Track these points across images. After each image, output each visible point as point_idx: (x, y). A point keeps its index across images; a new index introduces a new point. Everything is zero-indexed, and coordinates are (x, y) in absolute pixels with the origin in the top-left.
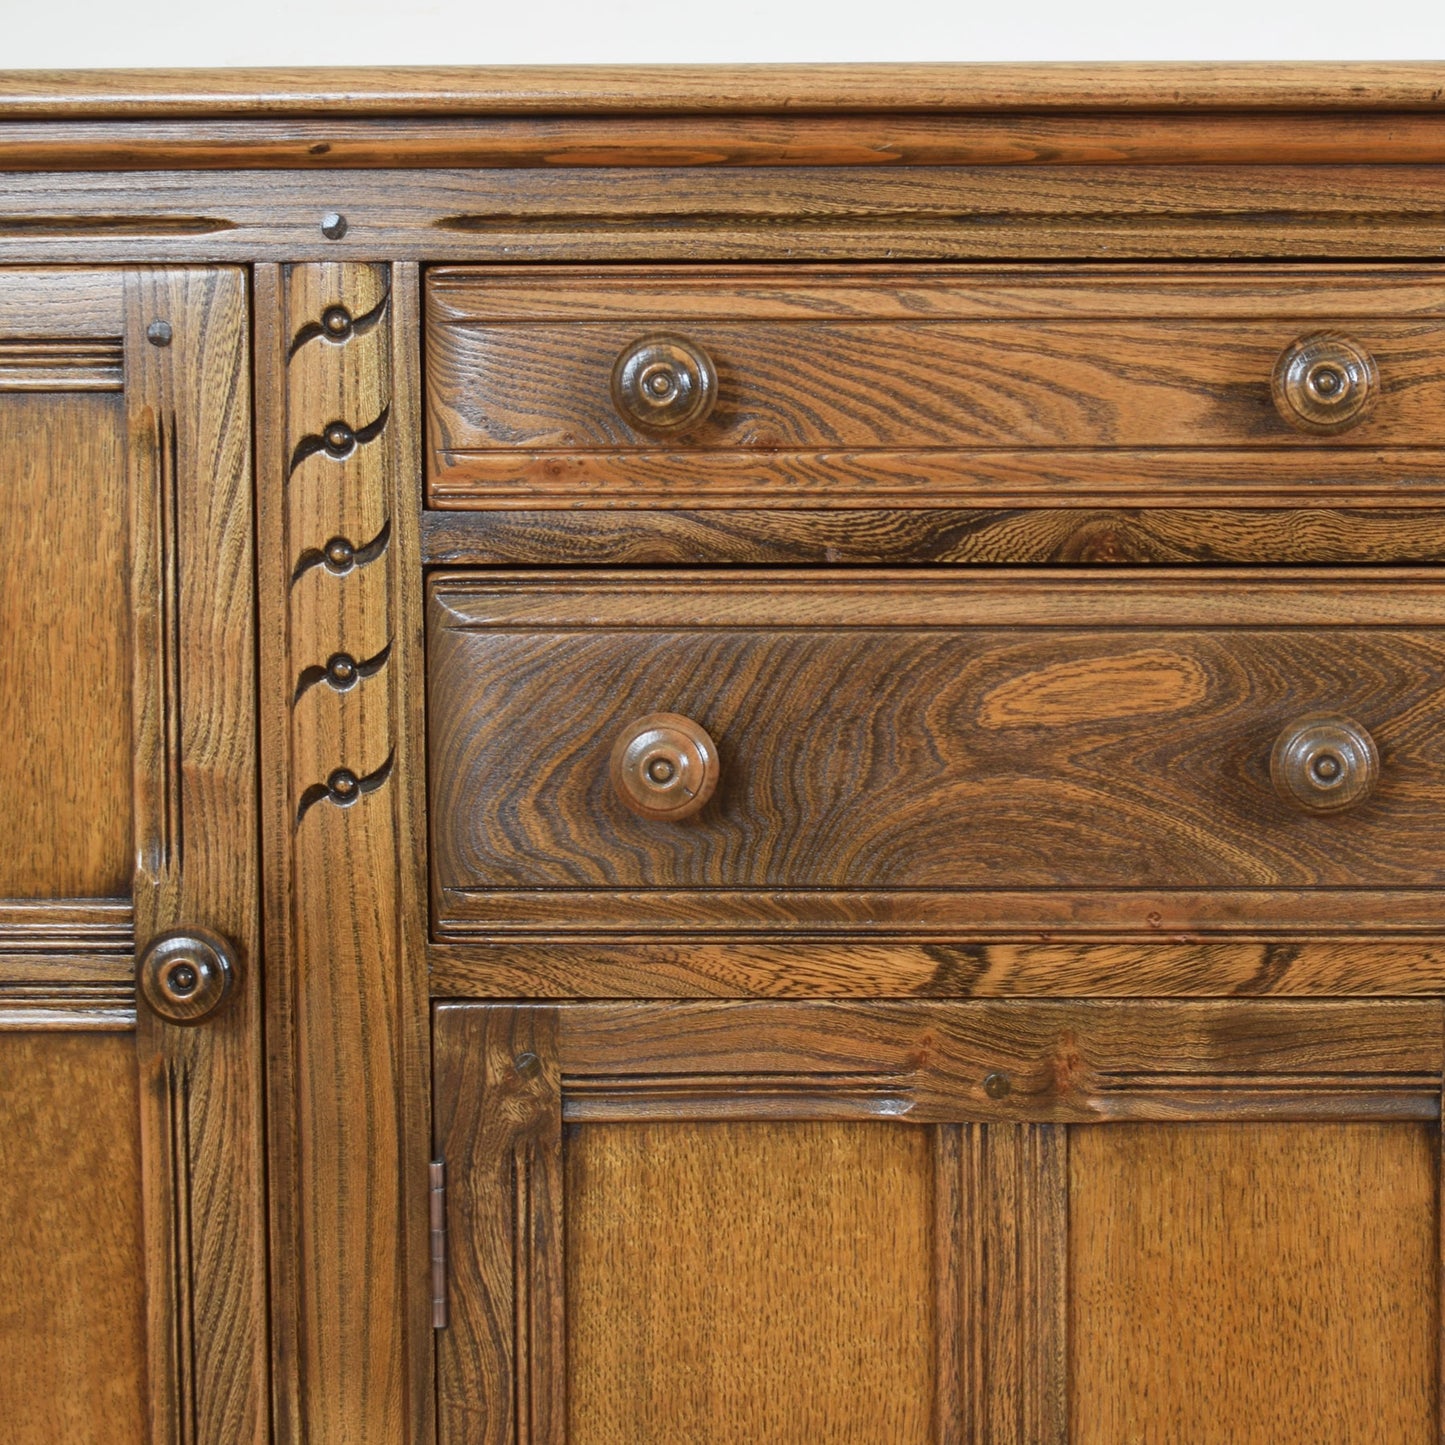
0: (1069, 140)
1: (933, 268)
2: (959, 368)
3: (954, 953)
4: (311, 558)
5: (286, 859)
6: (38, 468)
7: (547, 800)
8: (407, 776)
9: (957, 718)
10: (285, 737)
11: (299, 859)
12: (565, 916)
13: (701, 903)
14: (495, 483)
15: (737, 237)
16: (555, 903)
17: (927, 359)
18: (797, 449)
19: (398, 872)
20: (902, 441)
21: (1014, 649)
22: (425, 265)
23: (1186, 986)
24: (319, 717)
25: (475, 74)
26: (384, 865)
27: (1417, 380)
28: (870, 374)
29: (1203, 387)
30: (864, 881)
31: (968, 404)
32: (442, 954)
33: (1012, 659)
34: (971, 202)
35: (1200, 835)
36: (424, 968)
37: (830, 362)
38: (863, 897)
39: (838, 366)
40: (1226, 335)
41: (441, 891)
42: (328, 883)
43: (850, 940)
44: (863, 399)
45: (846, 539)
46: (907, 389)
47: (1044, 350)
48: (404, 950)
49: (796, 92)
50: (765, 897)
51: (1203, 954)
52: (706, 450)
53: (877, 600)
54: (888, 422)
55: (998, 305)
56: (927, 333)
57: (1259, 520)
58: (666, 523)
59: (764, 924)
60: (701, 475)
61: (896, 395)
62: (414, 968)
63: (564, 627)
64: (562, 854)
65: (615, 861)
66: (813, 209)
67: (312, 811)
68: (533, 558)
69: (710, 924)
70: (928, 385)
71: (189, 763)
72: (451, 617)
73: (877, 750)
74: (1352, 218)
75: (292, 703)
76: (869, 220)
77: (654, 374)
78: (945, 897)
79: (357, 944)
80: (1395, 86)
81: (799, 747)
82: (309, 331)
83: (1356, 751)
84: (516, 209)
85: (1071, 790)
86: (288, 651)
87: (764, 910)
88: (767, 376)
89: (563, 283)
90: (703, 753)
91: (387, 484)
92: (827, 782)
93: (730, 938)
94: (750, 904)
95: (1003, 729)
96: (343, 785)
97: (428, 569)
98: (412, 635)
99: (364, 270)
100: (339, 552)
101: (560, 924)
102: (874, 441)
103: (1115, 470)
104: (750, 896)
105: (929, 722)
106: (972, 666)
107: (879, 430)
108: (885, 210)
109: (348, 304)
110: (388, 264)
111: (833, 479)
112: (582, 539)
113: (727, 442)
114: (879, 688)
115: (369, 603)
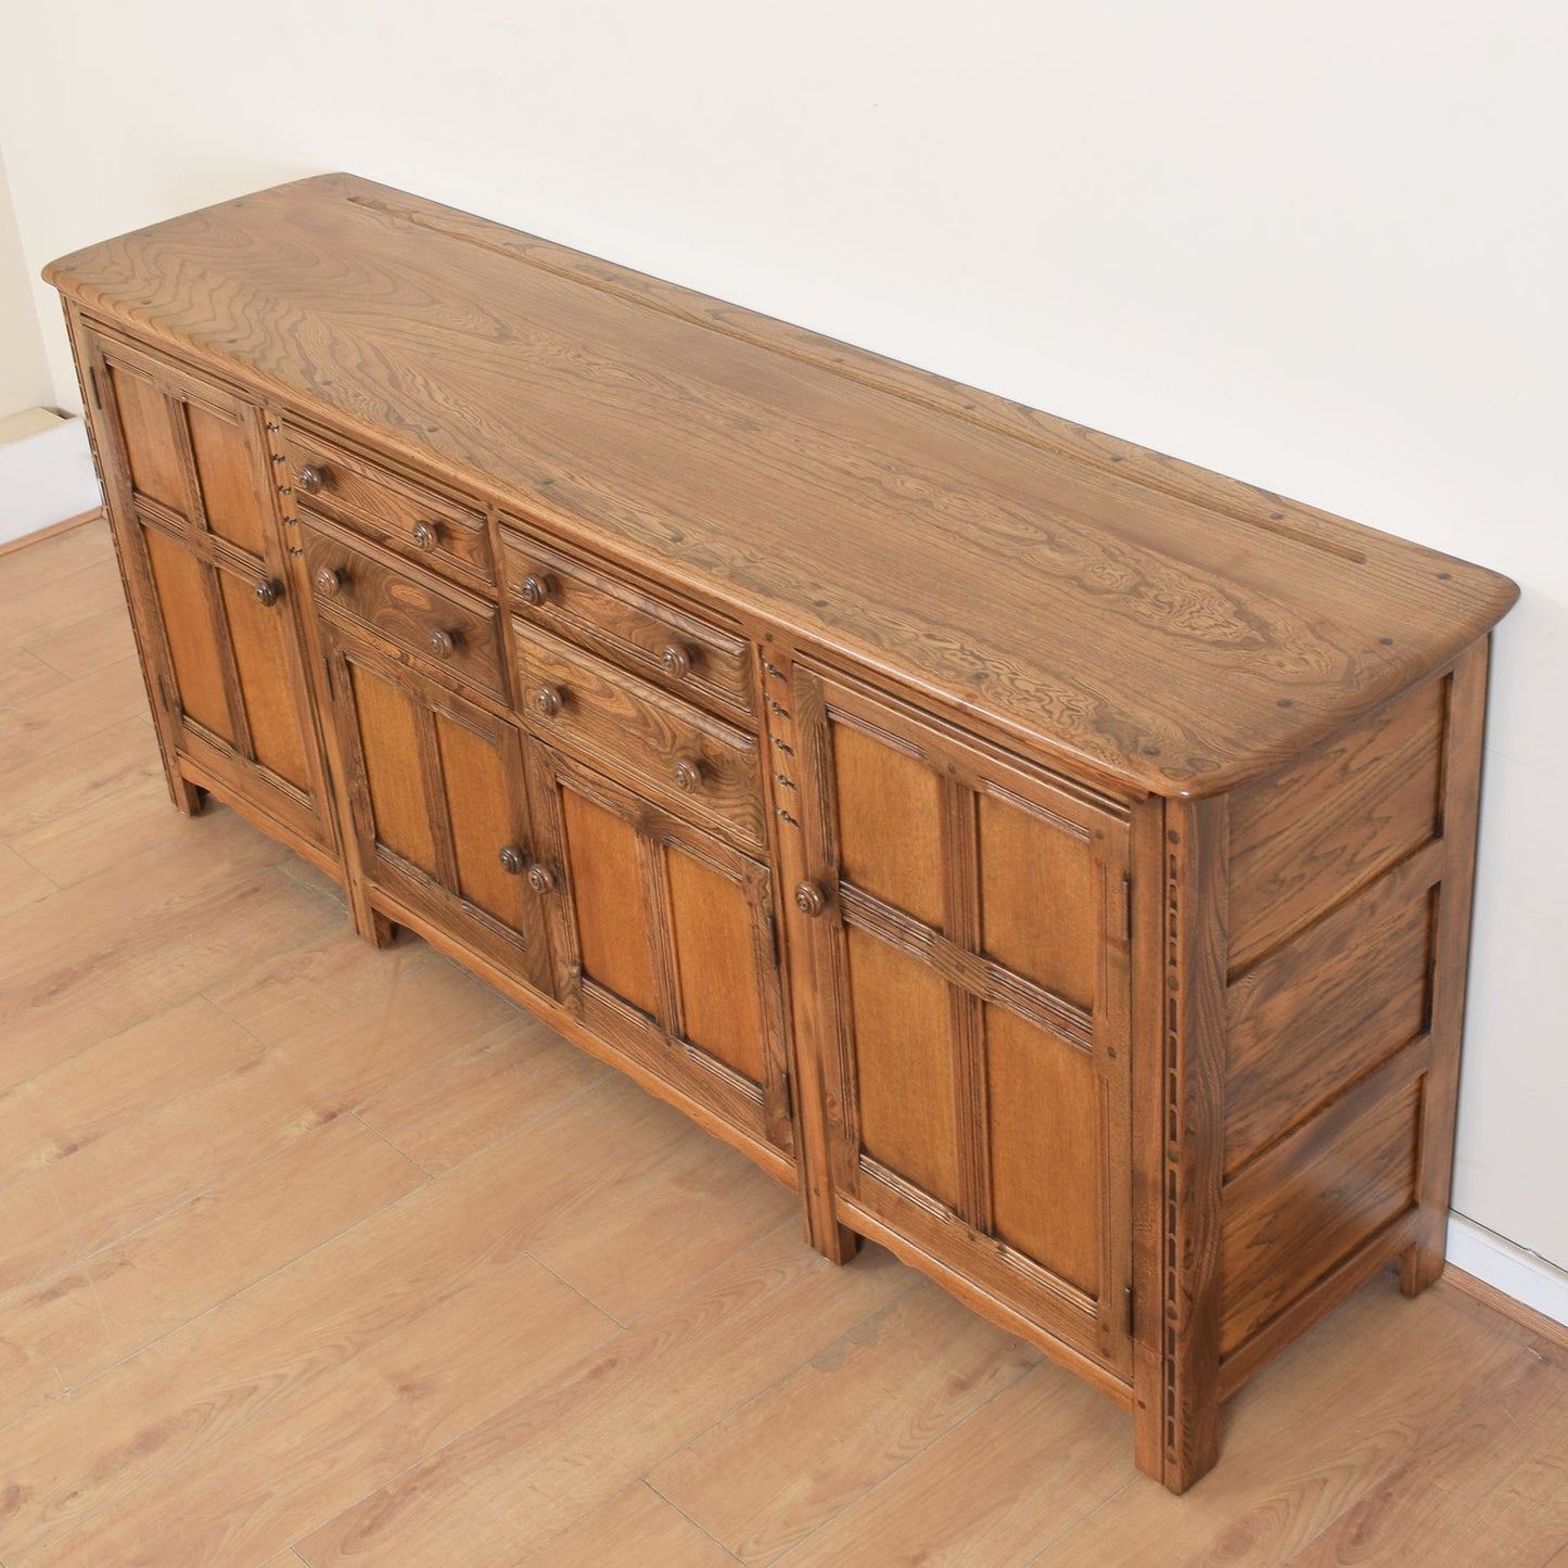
5: (290, 565)
9: (388, 591)
10: (283, 533)
11: (292, 567)
21: (395, 577)
24: (289, 531)
26: (305, 575)
27: (457, 539)
31: (376, 505)
33: (395, 580)
46: (364, 495)
53: (371, 551)
54: (363, 503)
55: (378, 479)
67: (292, 555)
91: (288, 475)
95: (396, 598)
96: (296, 551)
100: (284, 489)
102: (362, 507)
105: (384, 589)
106: (389, 578)
114: (374, 574)
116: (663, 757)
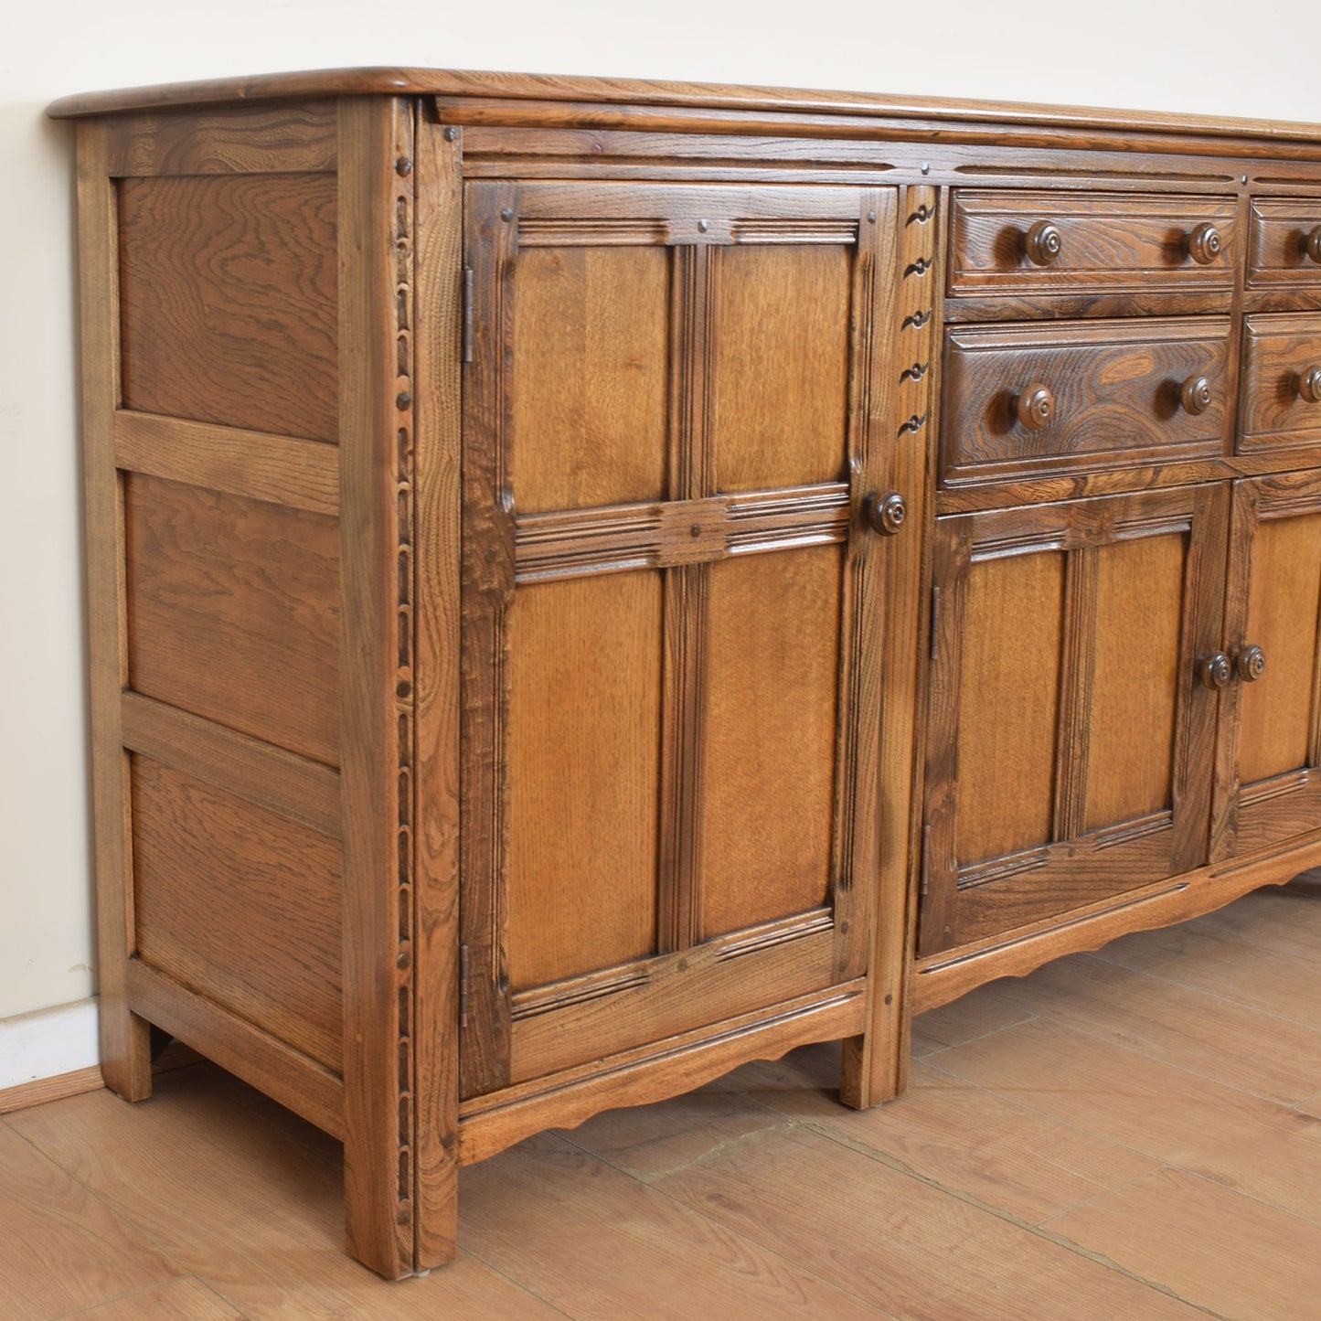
1: (1092, 194)
2: (1101, 236)
3: (1080, 479)
4: (909, 321)
5: (895, 457)
6: (821, 281)
7: (983, 424)
8: (933, 419)
9: (1093, 381)
10: (897, 402)
11: (898, 457)
13: (1021, 465)
14: (971, 286)
15: (1039, 178)
17: (1093, 232)
18: (1057, 270)
19: (927, 461)
20: (1084, 266)
22: (952, 188)
23: (1134, 485)
24: (908, 392)
26: (923, 457)
28: (1078, 237)
29: (1160, 245)
30: (1065, 450)
31: (1102, 251)
32: (939, 495)
33: (1109, 356)
35: (1149, 424)
36: (934, 504)
37: (1068, 232)
39: (1071, 234)
40: (1165, 223)
41: (944, 465)
42: (907, 467)
43: (1055, 476)
45: (1061, 308)
46: (1087, 244)
48: (929, 494)
50: (1038, 460)
51: (1139, 473)
54: (1082, 258)
56: (1093, 221)
58: (1013, 302)
59: (1034, 472)
61: (1085, 247)
62: (931, 501)
63: (990, 348)
64: (985, 447)
65: (999, 450)
66: (1059, 168)
68: (975, 319)
69: (1020, 474)
70: (1094, 243)
71: (872, 417)
72: (958, 345)
73: (1071, 396)
75: (899, 387)
77: (1052, 238)
78: (1084, 456)
79: (915, 493)
82: (914, 216)
84: (978, 163)
85: (1118, 408)
86: (900, 364)
89: (994, 197)
91: (934, 288)
92: (1058, 410)
95: (1104, 385)
96: (913, 423)
97: (946, 325)
98: (939, 353)
99: (932, 190)
100: (918, 318)
103: (1133, 278)
104: (1035, 461)
106: (1098, 359)
107: (1079, 261)
108: (1078, 168)
109: (926, 205)
110: (939, 187)
111: (1063, 283)
112: (989, 309)
114: (1073, 370)
115: (925, 340)
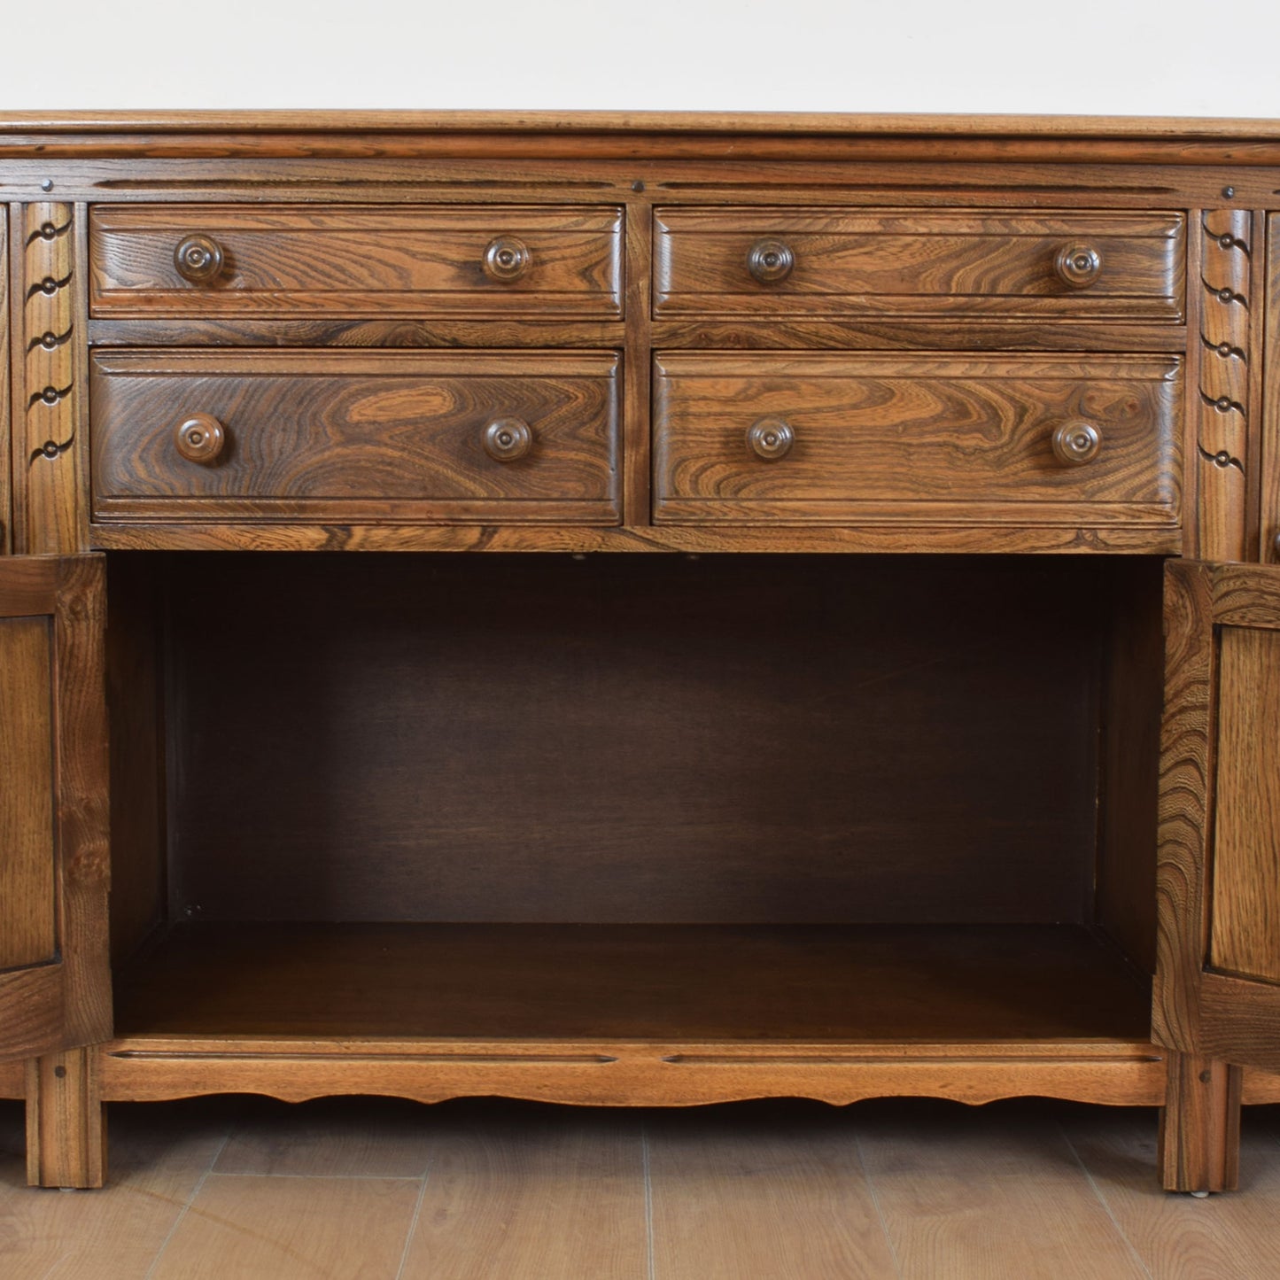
0: (390, 145)
1: (327, 206)
2: (338, 253)
3: (336, 530)
4: (36, 342)
5: (24, 483)
7: (145, 455)
8: (81, 446)
9: (337, 418)
10: (23, 425)
11: (30, 484)
12: (154, 510)
13: (217, 504)
14: (121, 306)
15: (236, 191)
16: (149, 504)
17: (324, 249)
18: (262, 291)
19: (76, 491)
20: (311, 287)
21: (363, 386)
22: (90, 204)
24: (40, 417)
25: (111, 113)
26: (69, 487)
27: (553, 260)
28: (296, 256)
29: (452, 263)
30: (293, 494)
31: (343, 271)
33: (362, 390)
34: (345, 176)
35: (450, 473)
36: (88, 536)
37: (277, 250)
38: (293, 502)
39: (282, 252)
40: (463, 238)
41: (96, 498)
42: (43, 495)
43: (288, 523)
44: (293, 267)
45: (286, 334)
46: (314, 263)
47: (378, 245)
48: (79, 527)
49: (260, 122)
50: (246, 502)
51: (453, 531)
52: (220, 291)
53: (299, 363)
54: (305, 278)
55: (357, 224)
56: (324, 237)
57: (479, 326)
58: (201, 326)
59: (246, 515)
60: (218, 303)
61: (309, 266)
62: (83, 536)
63: (153, 374)
64: (152, 480)
65: (177, 485)
66: (271, 179)
67: (36, 462)
69: (221, 515)
70: (324, 261)
72: (101, 369)
73: (299, 433)
74: (524, 185)
75: (27, 410)
76: (298, 184)
77: (193, 252)
78: (331, 502)
79: (57, 524)
80: (539, 121)
81: (263, 431)
82: (36, 235)
83: (521, 434)
84: (132, 177)
85: (389, 452)
86: (25, 386)
87: (246, 508)
88: (249, 257)
89: (153, 212)
90: (217, 432)
91: (72, 308)
92: (276, 447)
93: (231, 522)
94: (241, 505)
95: (358, 424)
96: (50, 449)
97: (91, 347)
98: (83, 378)
99: (61, 206)
100: (49, 339)
101: (152, 514)
102: (298, 287)
103: (411, 302)
104: (240, 501)
105: (323, 419)
106: (343, 393)
107: (300, 282)
108: (304, 179)
109: (54, 222)
110: (72, 204)
111: (279, 305)
112: (162, 332)
113: (228, 287)
114: (301, 402)
115: (62, 364)
116: (991, 456)
